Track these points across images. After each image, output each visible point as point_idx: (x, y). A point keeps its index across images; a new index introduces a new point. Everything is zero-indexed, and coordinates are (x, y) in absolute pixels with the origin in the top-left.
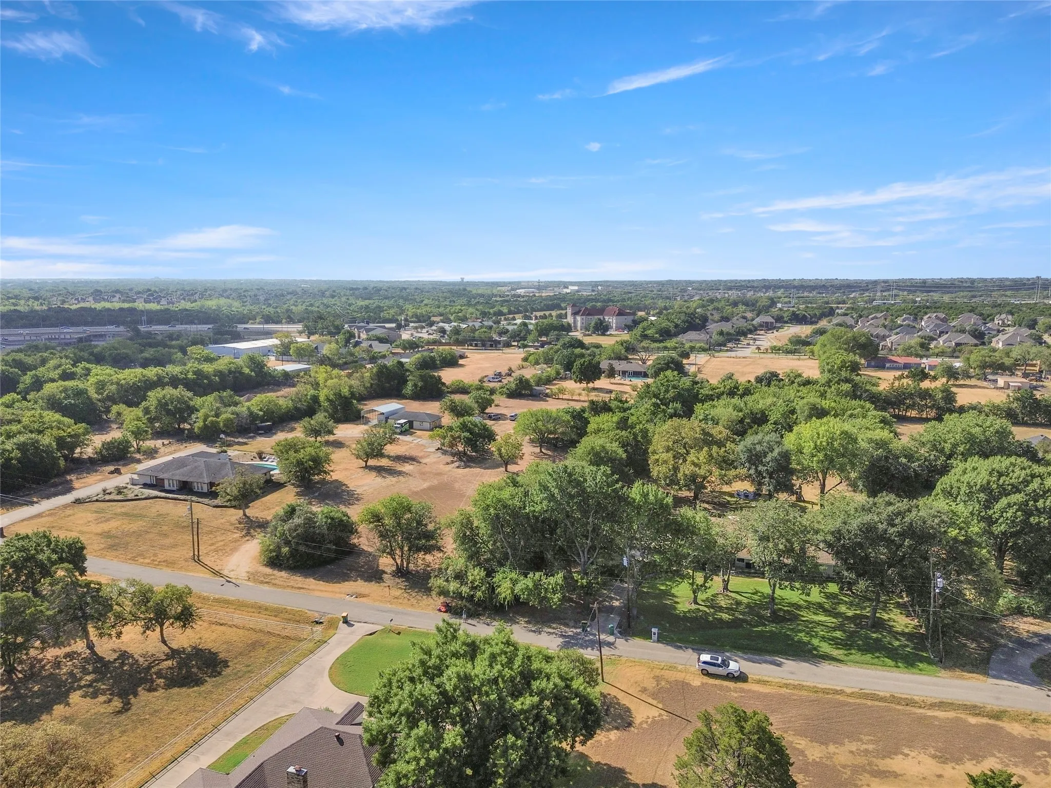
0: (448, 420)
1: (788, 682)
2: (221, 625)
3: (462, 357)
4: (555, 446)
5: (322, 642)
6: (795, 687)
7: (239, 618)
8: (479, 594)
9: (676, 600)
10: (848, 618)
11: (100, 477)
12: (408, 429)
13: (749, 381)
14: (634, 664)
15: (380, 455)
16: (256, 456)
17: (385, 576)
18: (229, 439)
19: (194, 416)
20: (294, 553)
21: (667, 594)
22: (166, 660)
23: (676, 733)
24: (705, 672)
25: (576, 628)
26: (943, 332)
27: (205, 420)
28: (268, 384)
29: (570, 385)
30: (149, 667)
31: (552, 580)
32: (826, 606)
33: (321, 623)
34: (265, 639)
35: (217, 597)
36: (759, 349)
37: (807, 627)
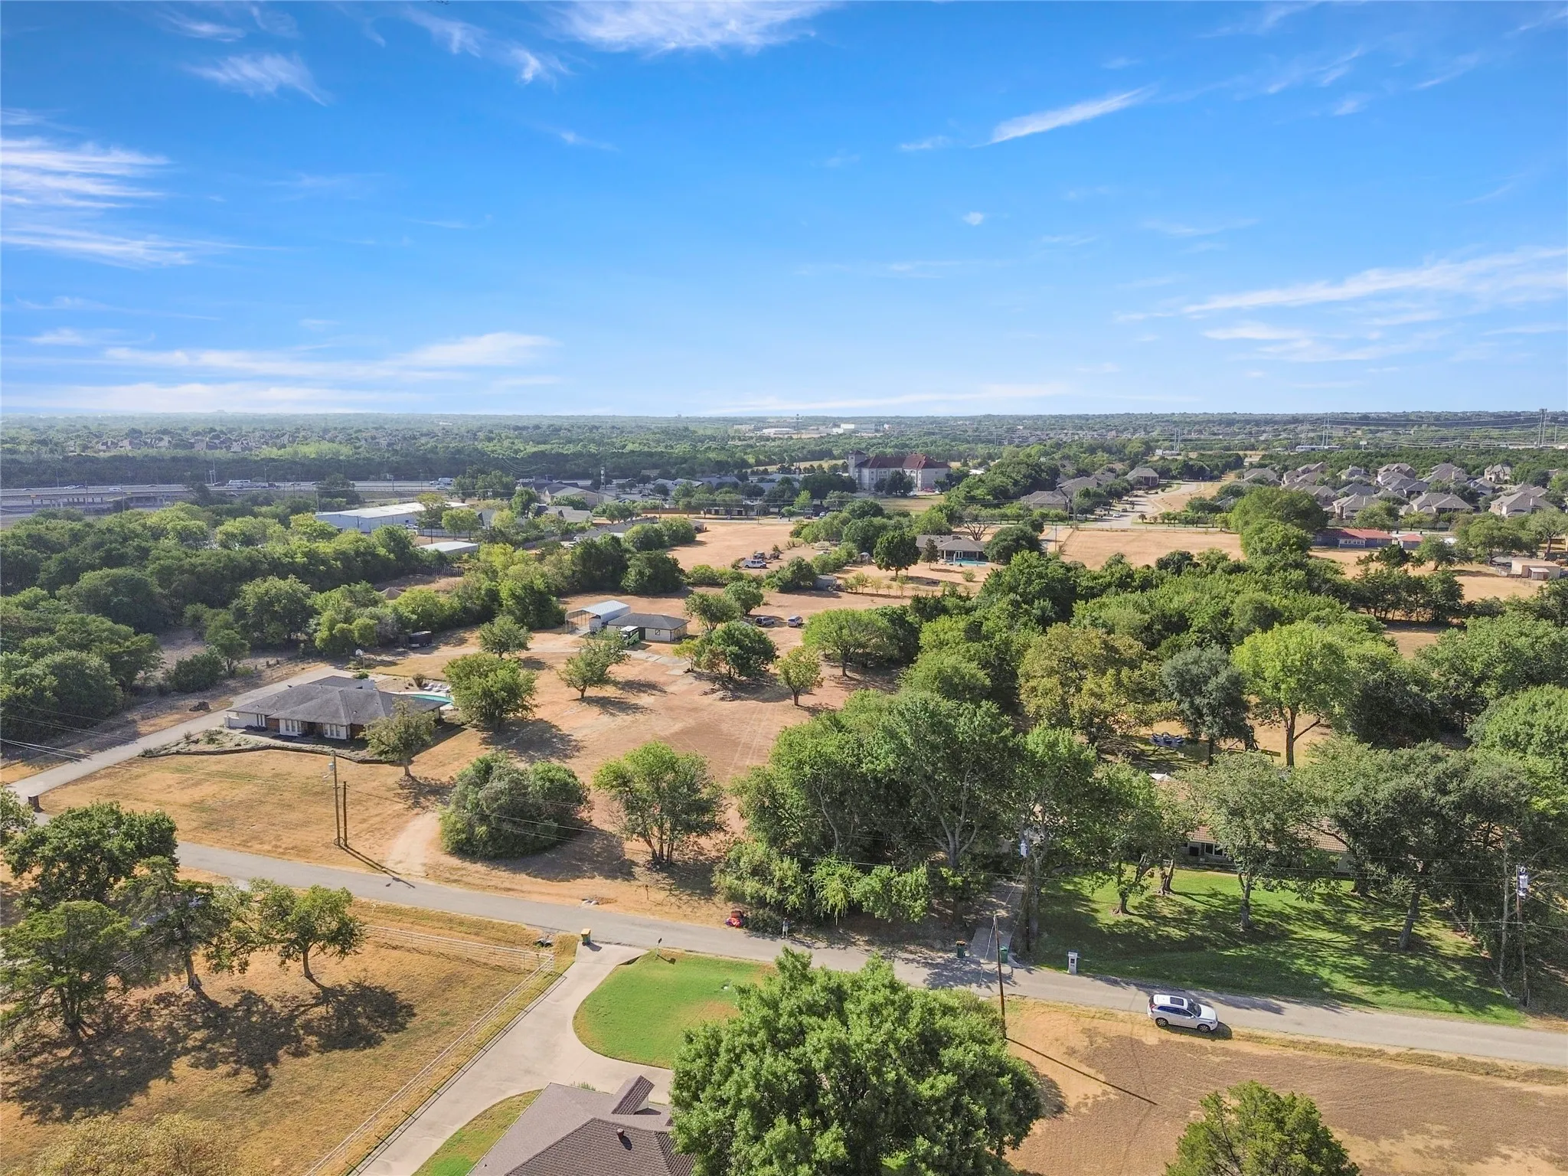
0: (696, 626)
1: (1295, 1038)
2: (395, 948)
3: (699, 530)
4: (865, 666)
5: (555, 976)
6: (1307, 1046)
7: (421, 937)
8: (792, 898)
9: (1094, 906)
10: (1365, 934)
11: (177, 716)
12: (639, 640)
13: (1148, 567)
14: (1047, 1010)
15: (602, 680)
16: (413, 682)
17: (636, 870)
18: (367, 656)
19: (312, 622)
20: (494, 836)
21: (1077, 897)
22: (316, 1005)
23: (1136, 1120)
24: (1162, 1022)
25: (946, 951)
26: (1413, 492)
27: (331, 628)
28: (414, 572)
29: (871, 572)
30: (291, 1018)
31: (909, 878)
32: (1328, 916)
33: (549, 945)
34: (465, 970)
35: (382, 904)
36: (1143, 517)
37: (1305, 949)
